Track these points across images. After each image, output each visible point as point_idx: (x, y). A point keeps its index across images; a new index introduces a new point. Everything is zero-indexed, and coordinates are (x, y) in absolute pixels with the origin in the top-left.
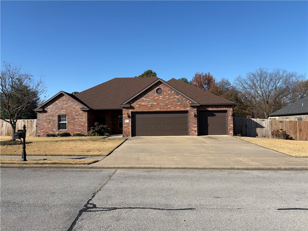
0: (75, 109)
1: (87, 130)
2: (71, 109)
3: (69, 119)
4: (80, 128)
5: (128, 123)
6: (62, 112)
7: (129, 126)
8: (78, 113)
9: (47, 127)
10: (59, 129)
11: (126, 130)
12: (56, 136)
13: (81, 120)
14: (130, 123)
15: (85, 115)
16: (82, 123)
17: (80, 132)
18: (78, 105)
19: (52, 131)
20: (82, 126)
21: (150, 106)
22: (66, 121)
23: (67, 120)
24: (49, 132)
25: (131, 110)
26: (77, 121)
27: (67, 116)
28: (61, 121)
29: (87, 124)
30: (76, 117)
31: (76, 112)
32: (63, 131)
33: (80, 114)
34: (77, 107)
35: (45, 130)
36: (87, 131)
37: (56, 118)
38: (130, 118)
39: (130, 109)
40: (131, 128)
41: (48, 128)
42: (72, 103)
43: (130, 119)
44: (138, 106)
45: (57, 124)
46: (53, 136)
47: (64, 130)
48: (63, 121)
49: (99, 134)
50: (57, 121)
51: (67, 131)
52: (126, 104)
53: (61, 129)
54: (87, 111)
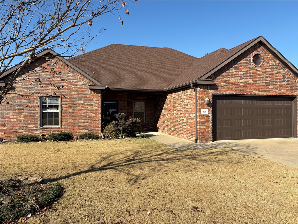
0: (75, 86)
1: (100, 126)
2: (69, 85)
3: (65, 106)
4: (87, 122)
5: (207, 116)
6: (50, 91)
7: (208, 121)
8: (82, 95)
9: (14, 120)
10: (42, 124)
12: (41, 140)
13: (89, 108)
14: (211, 115)
15: (97, 99)
16: (90, 114)
17: (87, 131)
18: (83, 80)
19: (26, 127)
20: (91, 119)
21: (243, 84)
22: (57, 109)
23: (59, 108)
24: (21, 131)
25: (212, 92)
26: (80, 110)
27: (59, 99)
28: (46, 109)
29: (99, 116)
30: (79, 102)
31: (78, 92)
32: (51, 128)
33: (86, 96)
34: (80, 83)
35: (9, 126)
36: (100, 129)
37: (36, 103)
39: (211, 89)
40: (211, 125)
41: (18, 122)
42: (70, 74)
43: (211, 108)
44: (224, 84)
45: (38, 115)
46: (34, 140)
47: (53, 126)
48: (51, 109)
49: (125, 134)
50: (38, 109)
51: (59, 128)
52: (207, 80)
53: (46, 125)
54: (100, 91)
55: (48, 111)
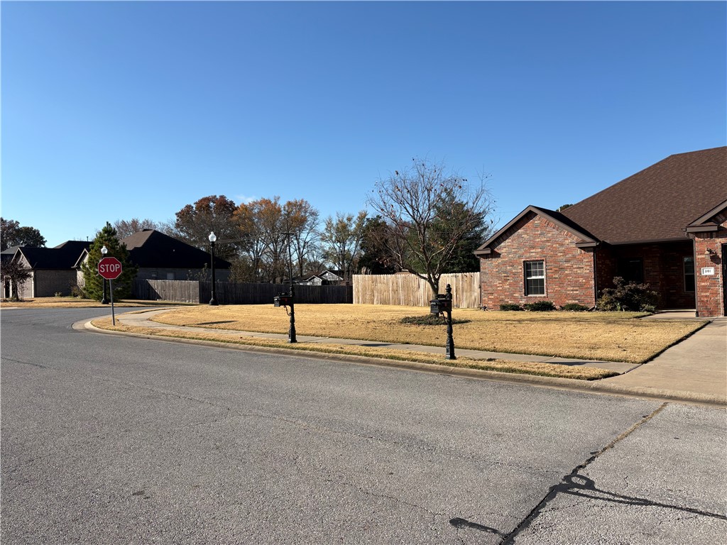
0: (562, 245)
1: (593, 295)
2: (554, 246)
3: (550, 271)
4: (577, 290)
5: (710, 277)
6: (534, 254)
7: (714, 284)
8: (570, 255)
9: (501, 288)
10: (527, 293)
11: (706, 296)
12: (522, 310)
13: (579, 272)
14: (720, 276)
15: (589, 258)
16: (581, 280)
17: (577, 301)
18: (570, 237)
19: (512, 296)
20: (581, 286)
22: (542, 275)
23: (545, 273)
24: (506, 300)
25: (720, 241)
26: (567, 275)
27: (544, 263)
28: (531, 276)
29: (593, 282)
30: (567, 265)
31: (565, 253)
32: (536, 298)
33: (574, 257)
34: (567, 242)
35: (496, 295)
36: (594, 299)
37: (520, 269)
38: (718, 264)
39: (717, 237)
40: (721, 290)
41: (504, 290)
42: (555, 232)
43: (720, 266)
45: (522, 283)
46: (514, 310)
47: (538, 295)
48: (536, 275)
49: (625, 306)
50: (522, 276)
51: (544, 297)
52: (704, 225)
53: (532, 294)
54: (592, 249)
55: (533, 277)
